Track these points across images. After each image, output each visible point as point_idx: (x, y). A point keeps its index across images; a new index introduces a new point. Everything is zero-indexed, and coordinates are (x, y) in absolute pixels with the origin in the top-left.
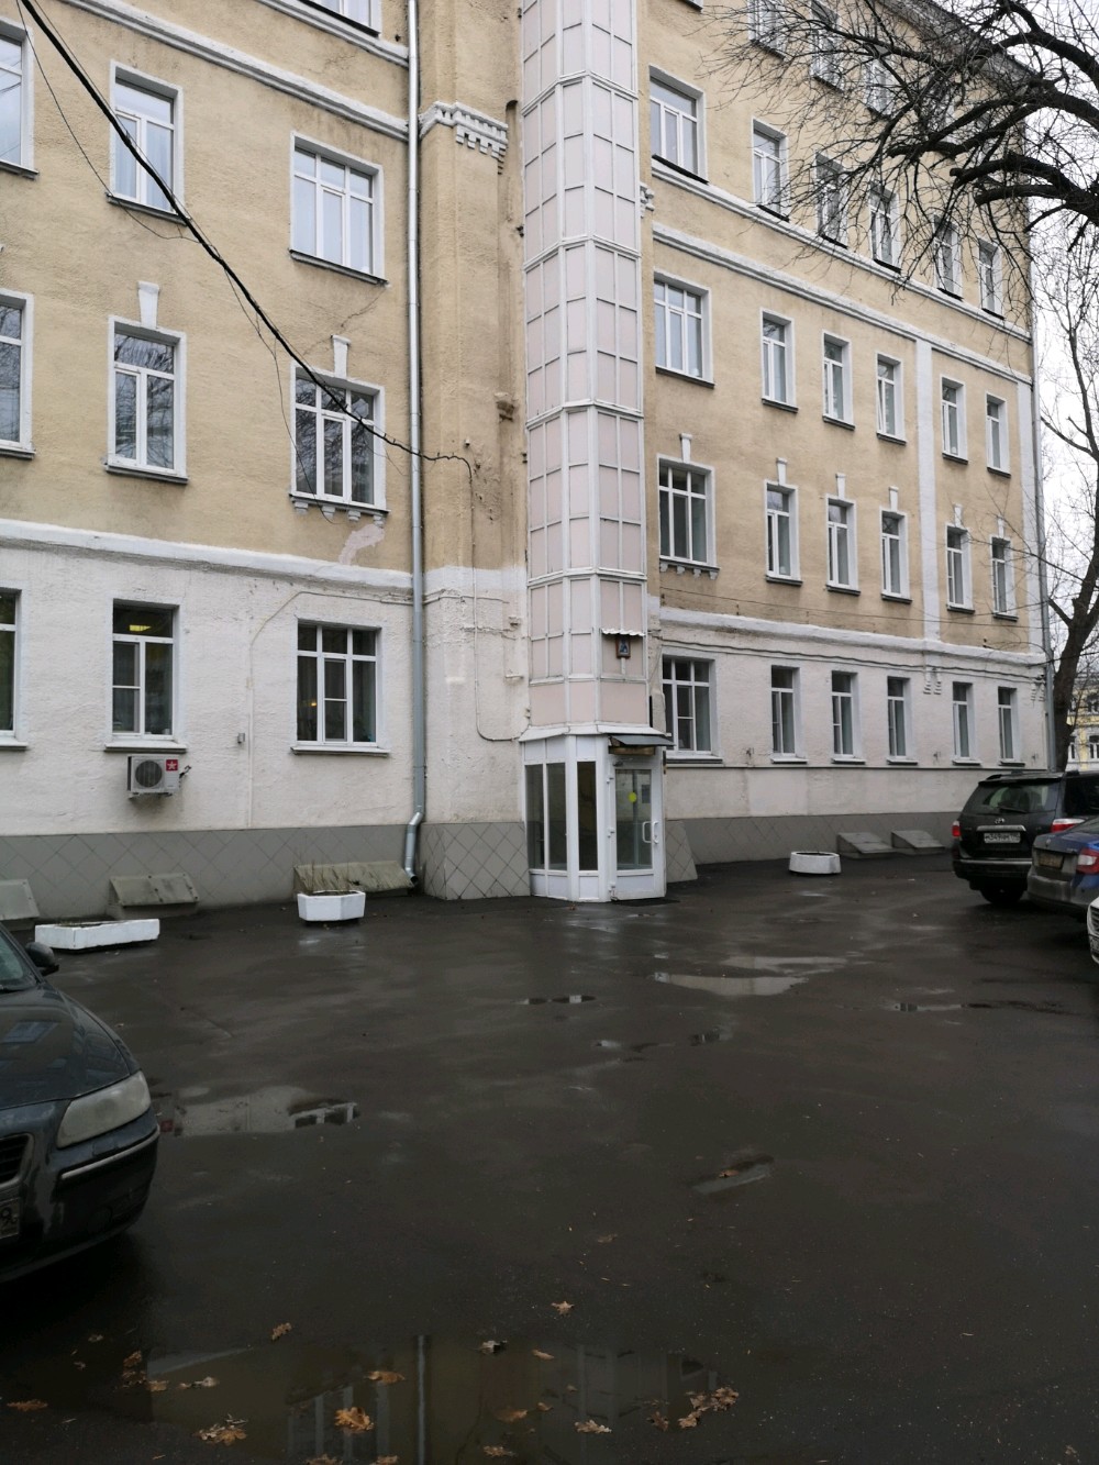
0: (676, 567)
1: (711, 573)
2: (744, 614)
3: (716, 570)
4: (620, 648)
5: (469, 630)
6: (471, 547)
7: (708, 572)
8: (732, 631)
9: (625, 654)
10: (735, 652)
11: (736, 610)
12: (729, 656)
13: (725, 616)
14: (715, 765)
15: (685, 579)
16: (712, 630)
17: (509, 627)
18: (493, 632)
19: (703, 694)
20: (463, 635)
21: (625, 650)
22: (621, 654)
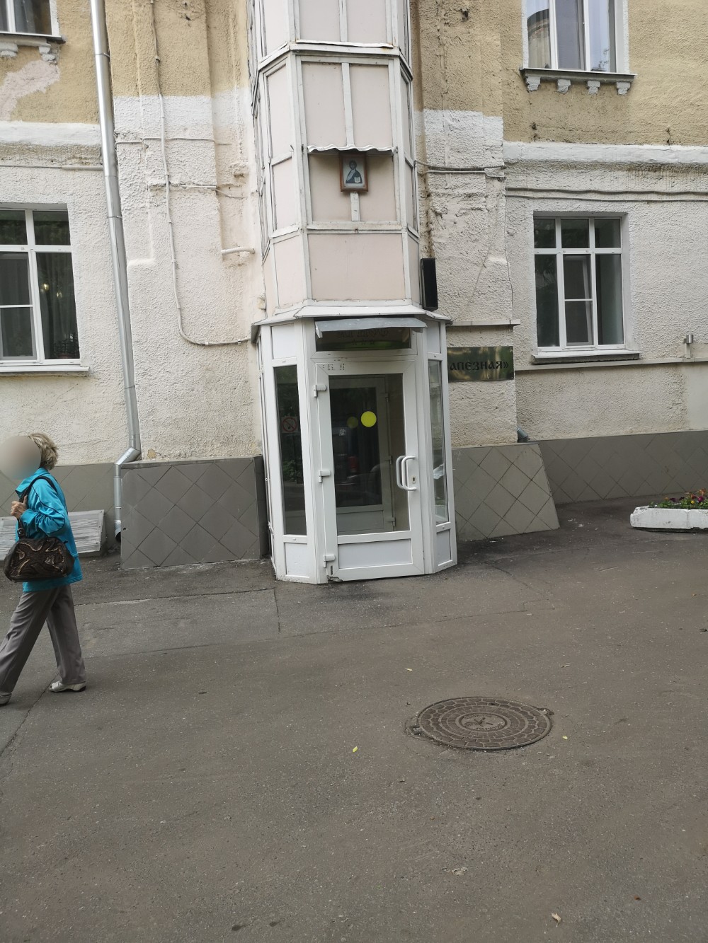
0: (555, 81)
1: (619, 85)
2: (680, 142)
3: (628, 78)
4: (346, 178)
5: (157, 188)
6: (153, 64)
7: (614, 84)
8: (656, 168)
9: (357, 184)
10: (665, 198)
11: (667, 136)
12: (653, 205)
13: (646, 146)
14: (631, 362)
15: (572, 97)
16: (621, 169)
17: (231, 181)
18: (197, 188)
19: (609, 269)
20: (150, 194)
21: (357, 180)
22: (350, 186)
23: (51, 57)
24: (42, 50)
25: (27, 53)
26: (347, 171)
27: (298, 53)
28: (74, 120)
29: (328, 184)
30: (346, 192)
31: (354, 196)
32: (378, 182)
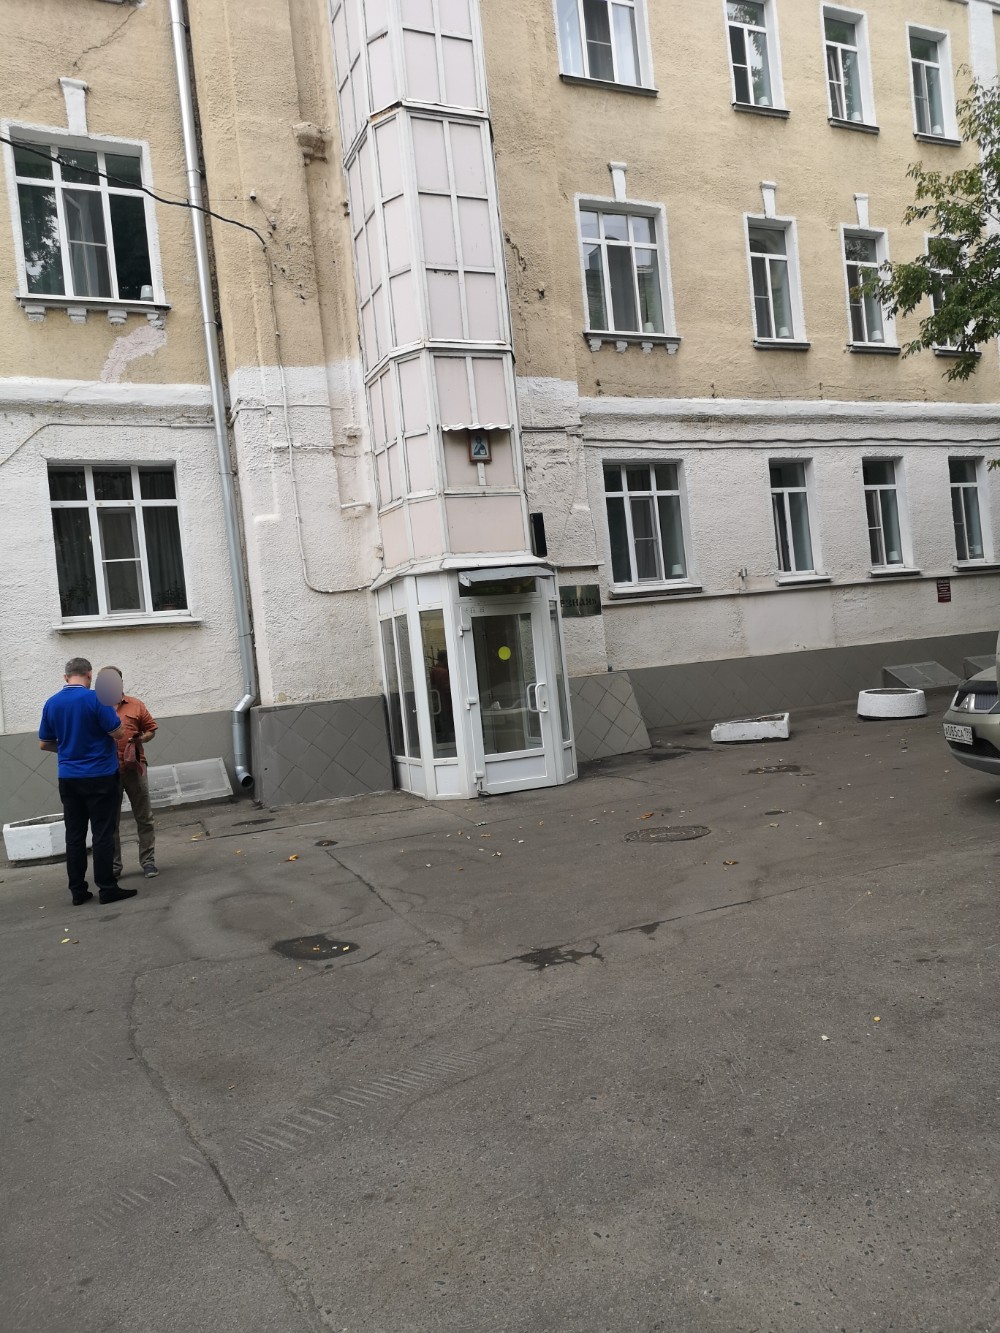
0: (614, 343)
1: (669, 346)
2: (723, 396)
3: (676, 341)
4: (473, 451)
5: (281, 450)
6: (273, 338)
7: (664, 345)
8: (704, 419)
9: (483, 456)
10: (714, 446)
11: (712, 391)
12: (703, 452)
13: (695, 400)
14: (695, 595)
15: (630, 357)
16: (675, 420)
17: (345, 441)
18: (317, 450)
19: (670, 507)
20: (274, 456)
21: (482, 452)
22: (478, 457)
23: (159, 323)
24: (150, 317)
25: (135, 319)
26: (474, 446)
27: (431, 350)
28: (182, 381)
29: (459, 455)
30: (474, 462)
31: (481, 466)
32: (499, 453)
